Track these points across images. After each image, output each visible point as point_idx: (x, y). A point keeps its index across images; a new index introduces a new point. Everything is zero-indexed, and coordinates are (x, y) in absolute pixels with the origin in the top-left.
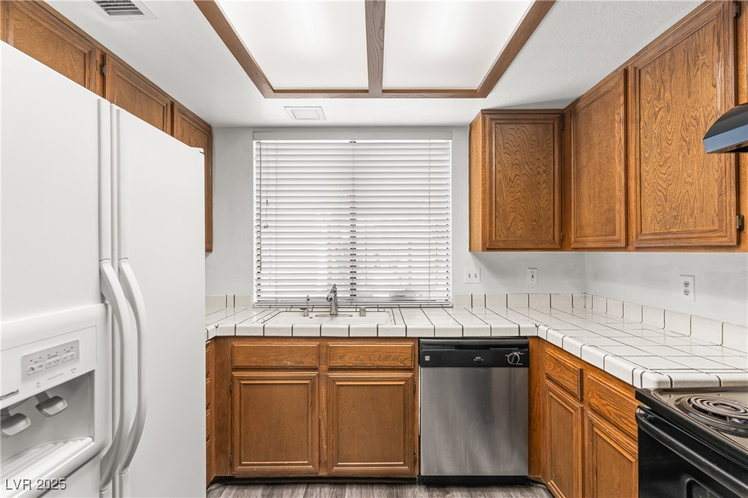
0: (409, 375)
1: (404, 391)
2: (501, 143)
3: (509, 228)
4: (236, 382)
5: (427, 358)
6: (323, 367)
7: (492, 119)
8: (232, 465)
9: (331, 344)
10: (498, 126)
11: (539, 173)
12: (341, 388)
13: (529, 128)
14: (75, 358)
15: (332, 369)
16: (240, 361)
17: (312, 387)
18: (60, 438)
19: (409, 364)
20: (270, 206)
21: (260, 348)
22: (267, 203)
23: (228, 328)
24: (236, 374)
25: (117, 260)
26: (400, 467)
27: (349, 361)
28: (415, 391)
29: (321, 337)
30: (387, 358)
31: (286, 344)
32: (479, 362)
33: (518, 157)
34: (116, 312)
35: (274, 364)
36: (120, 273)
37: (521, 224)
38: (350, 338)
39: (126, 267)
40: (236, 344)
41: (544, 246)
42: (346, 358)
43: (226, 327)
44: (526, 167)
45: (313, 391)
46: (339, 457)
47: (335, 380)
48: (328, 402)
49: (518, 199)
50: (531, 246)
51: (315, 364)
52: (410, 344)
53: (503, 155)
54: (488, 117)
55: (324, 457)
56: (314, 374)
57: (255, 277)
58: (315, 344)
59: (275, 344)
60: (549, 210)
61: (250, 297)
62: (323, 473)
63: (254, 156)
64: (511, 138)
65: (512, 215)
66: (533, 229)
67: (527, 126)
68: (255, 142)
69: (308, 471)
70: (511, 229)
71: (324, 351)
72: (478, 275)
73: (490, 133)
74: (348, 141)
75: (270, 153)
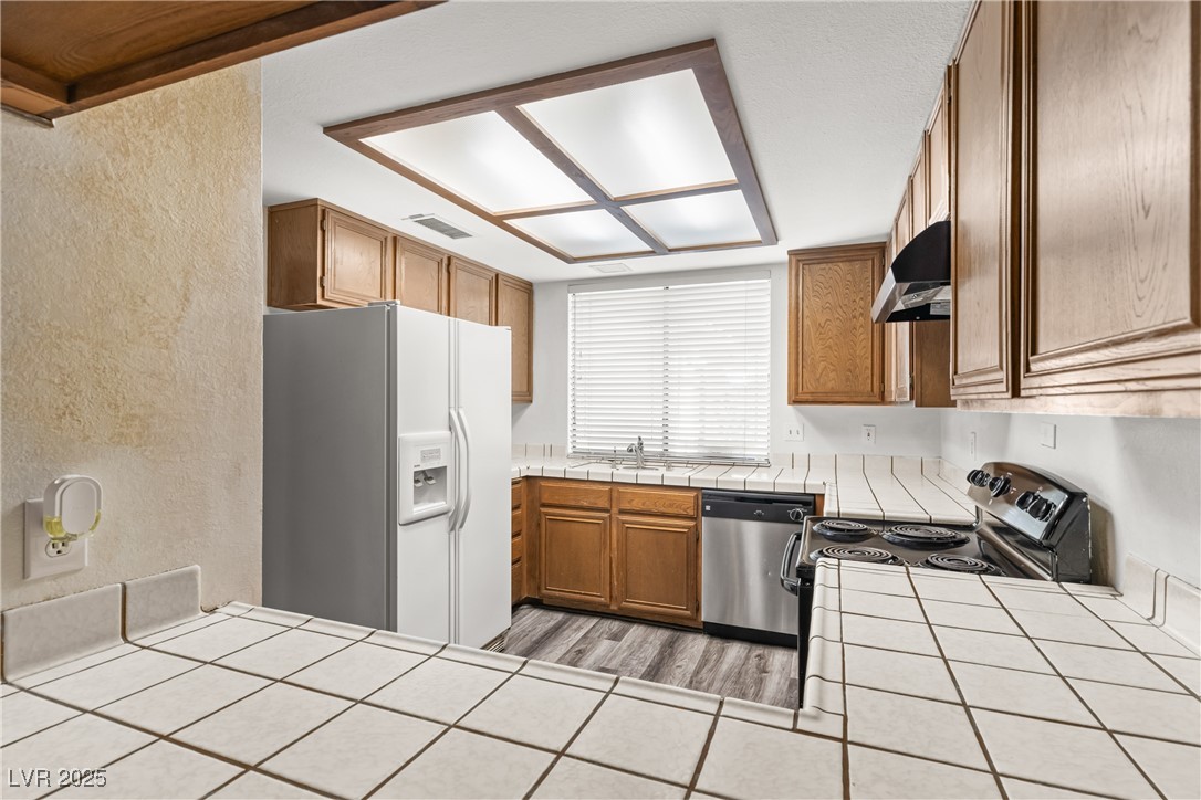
0: (692, 523)
1: (687, 538)
2: (809, 285)
3: (818, 380)
4: (543, 516)
5: (708, 508)
6: (615, 510)
7: (799, 260)
8: (539, 588)
9: (622, 489)
10: (806, 267)
11: (854, 317)
12: (630, 531)
13: (843, 267)
14: (439, 457)
15: (622, 512)
16: (546, 499)
17: (604, 528)
18: (431, 500)
19: (691, 512)
20: (583, 359)
21: (562, 488)
22: (581, 355)
23: (537, 469)
24: (543, 510)
25: (457, 407)
26: (682, 611)
27: (636, 505)
28: (698, 540)
29: (612, 482)
30: (671, 505)
31: (583, 486)
32: (759, 515)
33: (830, 300)
34: (457, 437)
35: (573, 503)
36: (458, 414)
37: (832, 375)
38: (637, 485)
39: (461, 412)
40: (543, 483)
41: (860, 399)
42: (634, 503)
43: (534, 467)
44: (839, 310)
45: (605, 531)
46: (627, 594)
47: (624, 522)
48: (618, 541)
49: (830, 347)
50: (845, 399)
51: (607, 505)
52: (693, 494)
53: (812, 299)
54: (794, 259)
55: (615, 593)
56: (606, 515)
57: (570, 428)
58: (607, 488)
59: (574, 485)
60: (867, 358)
61: (565, 448)
62: (614, 607)
63: (570, 309)
64: (822, 279)
65: (822, 365)
66: (848, 379)
67: (840, 264)
68: (570, 295)
69: (601, 604)
70: (821, 381)
71: (615, 495)
72: (801, 433)
73: (797, 275)
74: (662, 288)
75: (584, 305)
